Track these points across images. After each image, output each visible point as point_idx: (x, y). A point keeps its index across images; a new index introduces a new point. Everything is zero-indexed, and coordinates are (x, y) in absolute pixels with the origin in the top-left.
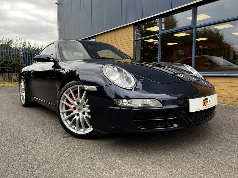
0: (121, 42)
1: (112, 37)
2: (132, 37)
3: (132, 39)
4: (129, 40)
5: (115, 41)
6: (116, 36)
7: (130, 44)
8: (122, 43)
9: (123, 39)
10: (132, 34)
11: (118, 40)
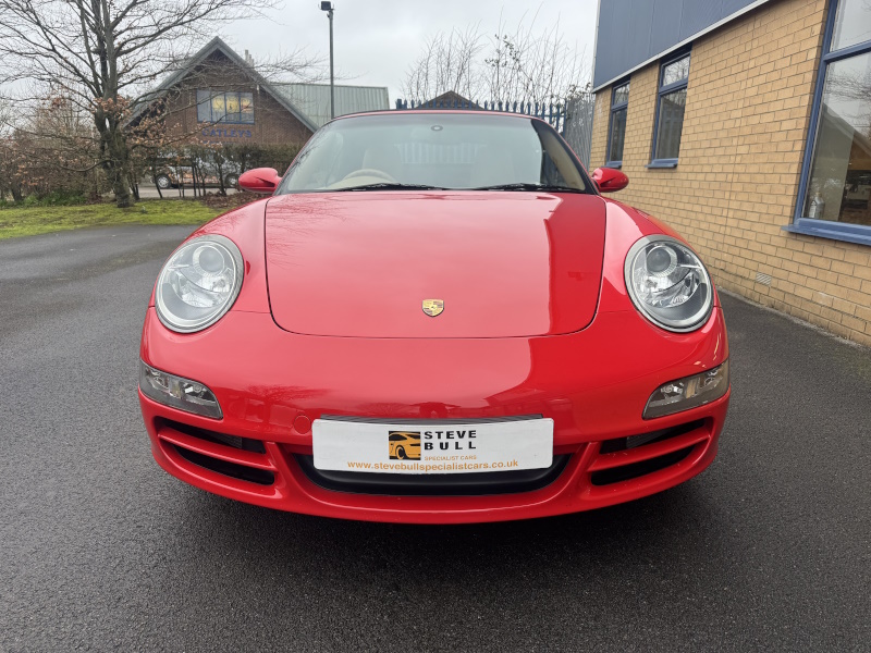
0: (770, 67)
1: (743, 47)
2: (815, 42)
3: (813, 54)
4: (801, 57)
5: (752, 64)
6: (755, 43)
7: (799, 80)
8: (775, 76)
9: (778, 55)
10: (818, 29)
11: (762, 60)
